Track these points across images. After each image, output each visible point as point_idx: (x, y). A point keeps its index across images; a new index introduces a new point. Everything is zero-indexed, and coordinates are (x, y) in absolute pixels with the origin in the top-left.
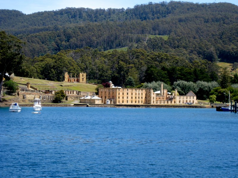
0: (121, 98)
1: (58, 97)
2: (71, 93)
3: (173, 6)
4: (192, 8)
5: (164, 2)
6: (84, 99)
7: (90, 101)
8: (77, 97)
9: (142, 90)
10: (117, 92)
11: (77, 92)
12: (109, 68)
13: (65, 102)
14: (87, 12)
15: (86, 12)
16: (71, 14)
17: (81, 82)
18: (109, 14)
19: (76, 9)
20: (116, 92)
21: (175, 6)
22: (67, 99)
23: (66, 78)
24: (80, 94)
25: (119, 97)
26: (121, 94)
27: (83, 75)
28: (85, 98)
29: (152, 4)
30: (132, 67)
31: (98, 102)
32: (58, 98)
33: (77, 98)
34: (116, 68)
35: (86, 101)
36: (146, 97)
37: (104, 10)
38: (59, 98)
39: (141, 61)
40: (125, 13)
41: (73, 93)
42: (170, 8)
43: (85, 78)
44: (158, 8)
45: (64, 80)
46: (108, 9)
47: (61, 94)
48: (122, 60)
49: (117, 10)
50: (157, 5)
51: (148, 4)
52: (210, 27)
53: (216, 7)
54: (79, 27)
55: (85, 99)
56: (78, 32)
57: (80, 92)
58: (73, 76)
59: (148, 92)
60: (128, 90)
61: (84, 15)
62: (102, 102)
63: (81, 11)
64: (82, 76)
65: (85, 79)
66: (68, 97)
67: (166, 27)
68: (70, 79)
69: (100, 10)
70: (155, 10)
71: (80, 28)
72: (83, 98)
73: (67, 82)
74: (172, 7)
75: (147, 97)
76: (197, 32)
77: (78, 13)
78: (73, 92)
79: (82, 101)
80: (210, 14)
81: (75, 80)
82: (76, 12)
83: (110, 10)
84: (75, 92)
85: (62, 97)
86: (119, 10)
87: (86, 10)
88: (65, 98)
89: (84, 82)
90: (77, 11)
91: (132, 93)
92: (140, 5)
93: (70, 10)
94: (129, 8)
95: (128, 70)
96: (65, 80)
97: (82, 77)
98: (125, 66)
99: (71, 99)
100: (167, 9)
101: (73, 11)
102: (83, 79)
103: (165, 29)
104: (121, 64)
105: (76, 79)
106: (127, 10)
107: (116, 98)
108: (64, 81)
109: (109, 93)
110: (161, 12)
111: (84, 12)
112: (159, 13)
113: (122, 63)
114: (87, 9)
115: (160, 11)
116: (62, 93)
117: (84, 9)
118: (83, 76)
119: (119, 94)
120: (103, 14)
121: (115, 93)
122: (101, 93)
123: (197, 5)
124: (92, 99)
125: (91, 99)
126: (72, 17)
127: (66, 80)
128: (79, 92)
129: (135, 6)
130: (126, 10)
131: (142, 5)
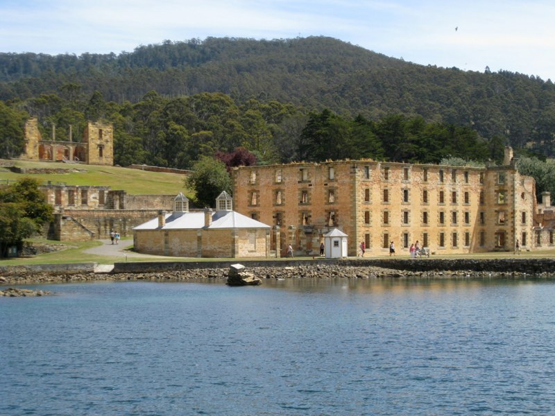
0: (376, 218)
1: (9, 221)
2: (71, 202)
3: (215, 46)
4: (254, 49)
5: (193, 40)
6: (159, 229)
7: (199, 238)
8: (111, 222)
9: (466, 175)
10: (358, 184)
11: (101, 193)
12: (139, 142)
13: (45, 251)
14: (39, 62)
15: (37, 61)
16: (7, 67)
17: (94, 161)
18: (85, 64)
19: (17, 56)
20: (353, 187)
21: (219, 46)
22: (54, 234)
23: (31, 142)
24: (121, 206)
25: (367, 215)
26: (376, 195)
27: (101, 131)
28: (167, 226)
29: (171, 43)
30: (207, 139)
31: (252, 247)
32: (8, 229)
33: (111, 225)
34: (161, 142)
35: (175, 243)
36: (482, 216)
37: (74, 57)
38: (14, 226)
39: (230, 121)
40: (116, 63)
41: (84, 202)
42: (208, 50)
43: (110, 145)
44: (184, 52)
45: (23, 151)
46: (83, 55)
47: (24, 203)
48: (177, 121)
49: (100, 56)
50: (181, 46)
51: (162, 44)
52: (309, 78)
53: (305, 44)
54: (27, 81)
55: (167, 232)
56: (25, 91)
57: (120, 194)
58: (61, 139)
59: (493, 189)
60: (406, 177)
61: (34, 66)
62: (273, 248)
63: (28, 58)
64: (97, 136)
65: (109, 151)
66: (62, 223)
67: (213, 80)
68: (47, 147)
69: (67, 57)
70: (177, 55)
71: (30, 83)
72: (153, 224)
73: (38, 159)
74: (212, 48)
75: (490, 212)
76: (284, 88)
77: (22, 64)
78: (84, 192)
79: (148, 245)
80: (296, 56)
81: (67, 153)
82: (18, 61)
83: (86, 56)
84: (93, 198)
85: (32, 223)
86: (105, 56)
87: (39, 57)
88: (44, 228)
89: (104, 160)
90: (21, 60)
91: (425, 193)
92: (147, 46)
93: (5, 58)
94: (124, 52)
95: (197, 147)
96: (27, 150)
97: (98, 142)
98: (187, 137)
99: (77, 234)
100: (203, 52)
101: (13, 60)
102: (101, 147)
103: (211, 85)
104: (176, 130)
105: (72, 149)
106: (121, 55)
107: (354, 218)
108: (22, 156)
109: (304, 192)
110: (190, 58)
111: (33, 61)
112: (186, 61)
113: (177, 126)
114: (41, 55)
115: (187, 56)
116: (31, 197)
117: (33, 55)
118: (101, 137)
119: (367, 198)
120: (72, 65)
121: (342, 192)
122: (251, 192)
123: (263, 42)
124: (213, 230)
125: (206, 228)
126: (10, 72)
127: (31, 150)
128: (112, 193)
129: (137, 49)
130: (119, 57)
131: (150, 46)
